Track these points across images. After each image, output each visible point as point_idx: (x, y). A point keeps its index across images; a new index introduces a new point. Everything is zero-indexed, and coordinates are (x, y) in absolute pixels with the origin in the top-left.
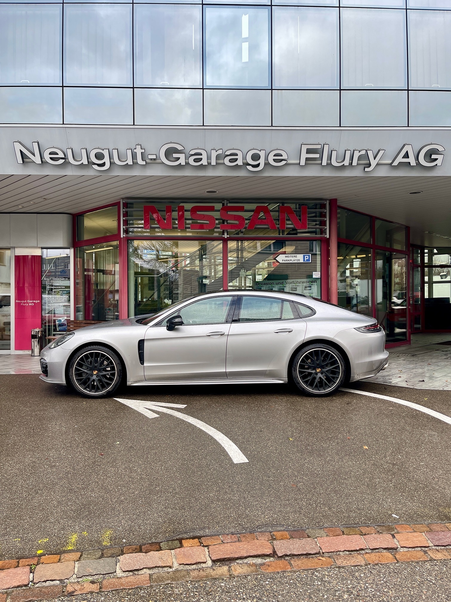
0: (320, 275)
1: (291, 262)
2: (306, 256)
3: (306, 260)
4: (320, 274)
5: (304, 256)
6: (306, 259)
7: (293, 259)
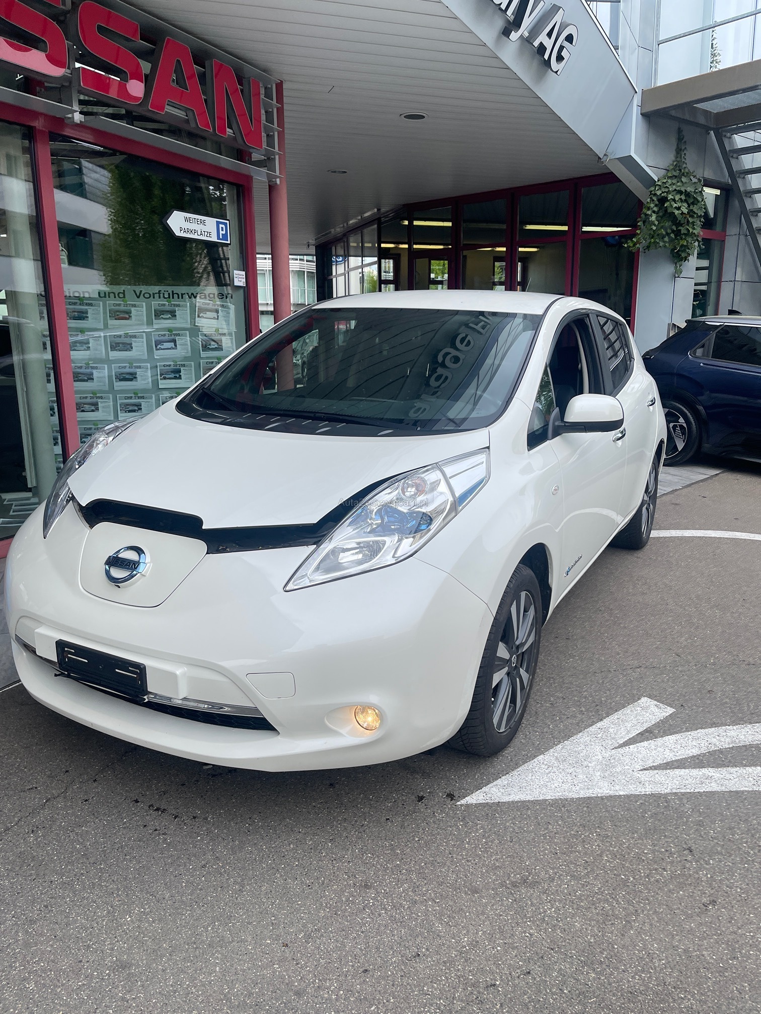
0: (244, 280)
1: (195, 237)
2: (221, 226)
3: (221, 237)
4: (244, 276)
5: (218, 223)
6: (221, 232)
7: (198, 227)
